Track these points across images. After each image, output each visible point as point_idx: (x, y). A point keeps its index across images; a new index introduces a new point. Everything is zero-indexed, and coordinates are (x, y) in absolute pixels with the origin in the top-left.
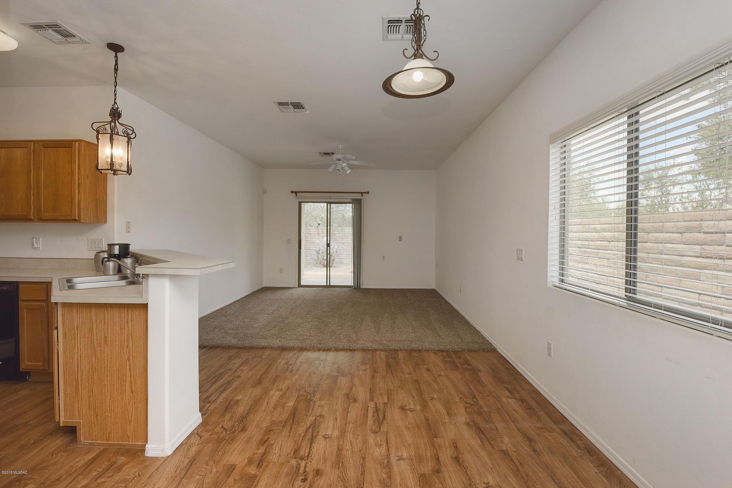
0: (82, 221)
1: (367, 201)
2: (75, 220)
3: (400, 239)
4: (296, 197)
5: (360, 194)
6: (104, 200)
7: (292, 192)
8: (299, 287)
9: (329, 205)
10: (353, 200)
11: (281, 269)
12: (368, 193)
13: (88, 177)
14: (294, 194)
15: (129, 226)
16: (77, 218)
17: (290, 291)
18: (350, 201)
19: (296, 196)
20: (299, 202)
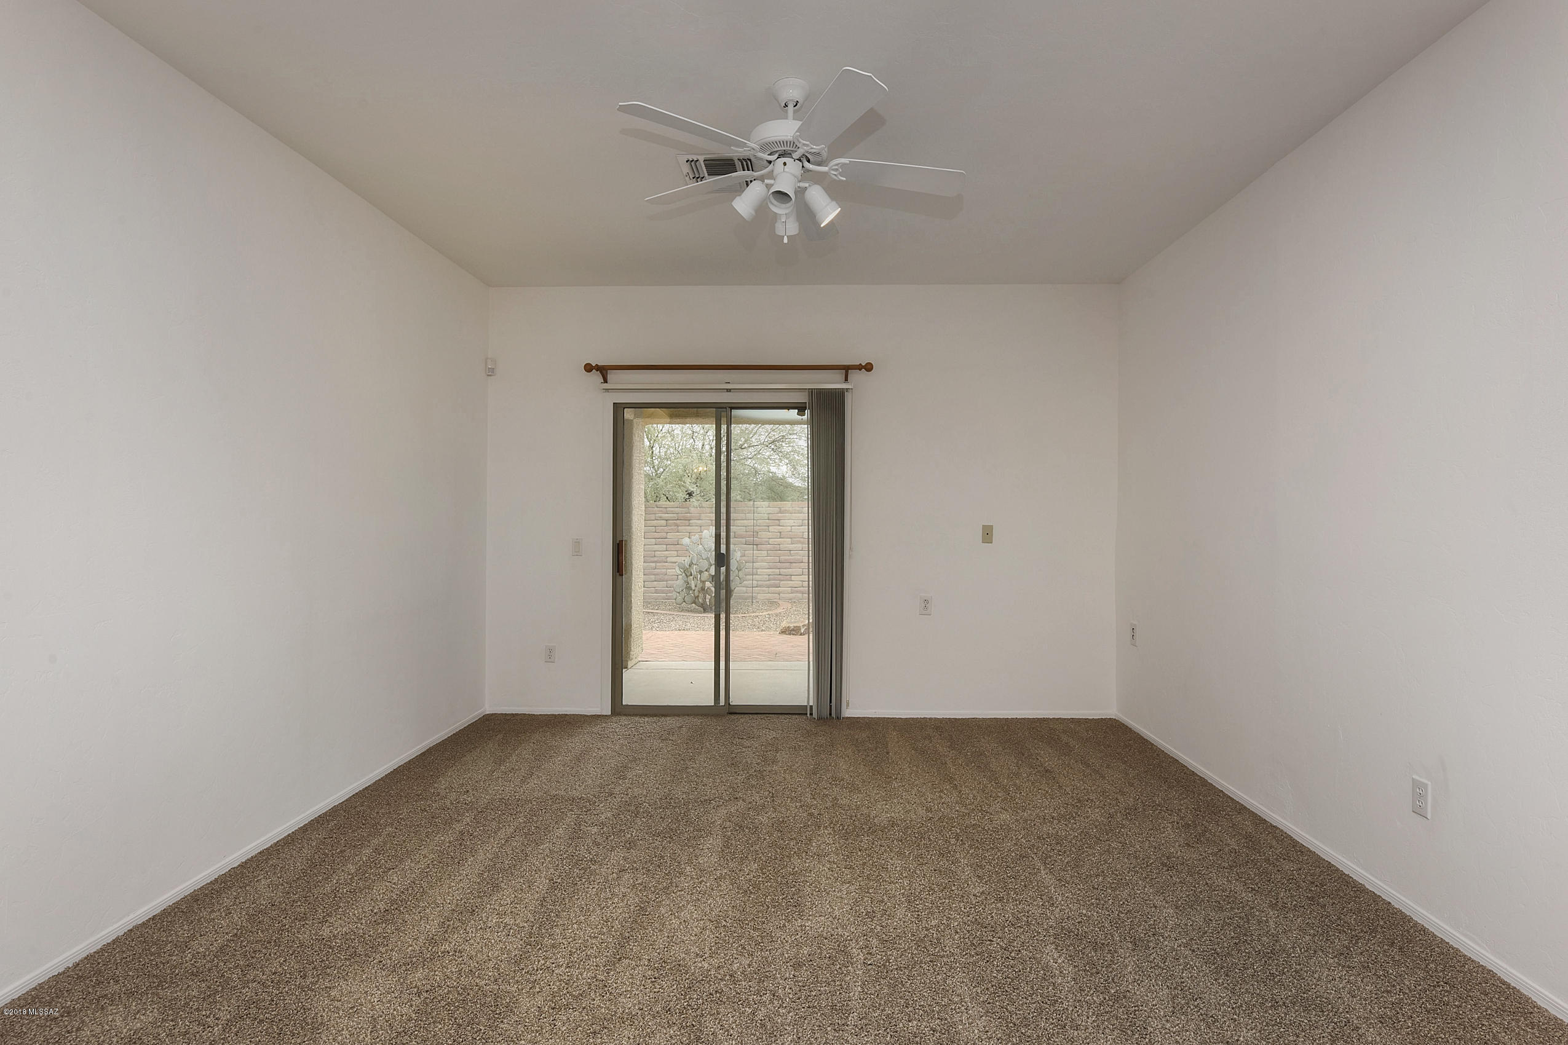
3: (987, 534)
4: (606, 386)
5: (839, 375)
7: (589, 368)
8: (614, 712)
9: (724, 418)
10: (814, 393)
11: (551, 651)
12: (869, 367)
14: (596, 377)
17: (583, 733)
18: (802, 398)
19: (606, 381)
20: (614, 403)
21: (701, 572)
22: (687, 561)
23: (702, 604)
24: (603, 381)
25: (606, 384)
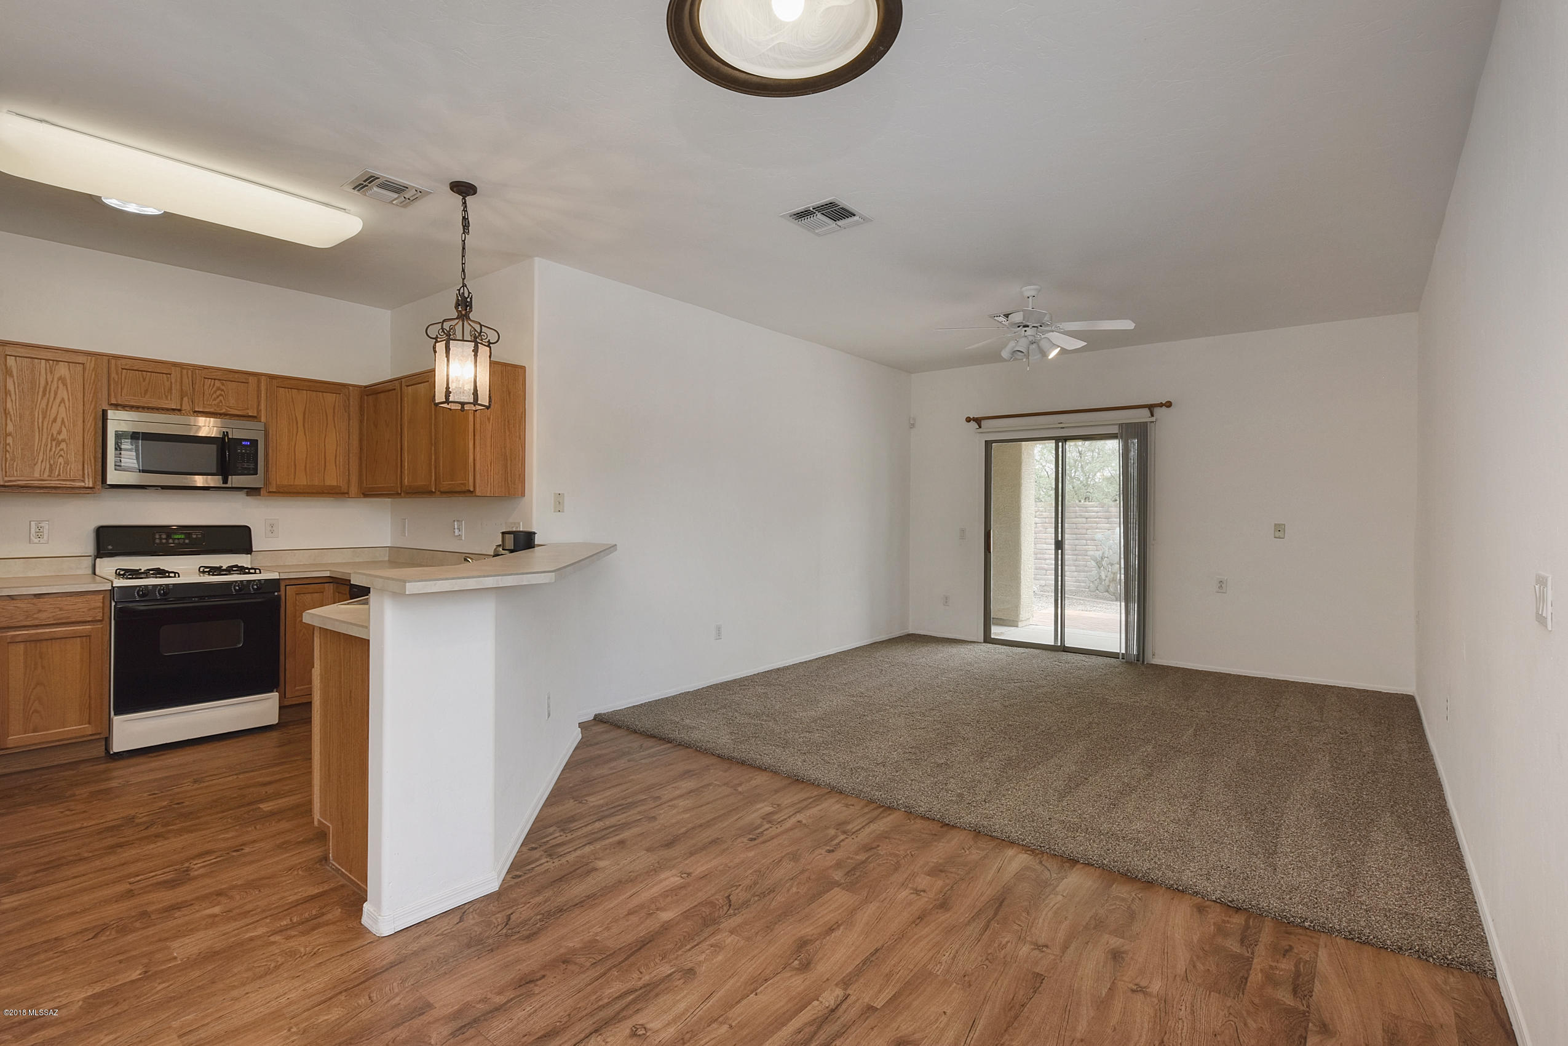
0: (478, 493)
1: (1166, 426)
2: (469, 491)
3: (1279, 529)
4: (980, 430)
5: (1145, 411)
6: (521, 456)
7: (968, 420)
8: (985, 641)
9: (1060, 444)
10: (1124, 426)
11: (946, 598)
12: (1169, 405)
13: (489, 419)
14: (974, 424)
15: (561, 501)
16: (472, 490)
17: (954, 650)
18: (1115, 430)
19: (980, 427)
20: (986, 441)
21: (1112, 565)
22: (1098, 554)
23: (1114, 593)
24: (978, 427)
25: (980, 429)
